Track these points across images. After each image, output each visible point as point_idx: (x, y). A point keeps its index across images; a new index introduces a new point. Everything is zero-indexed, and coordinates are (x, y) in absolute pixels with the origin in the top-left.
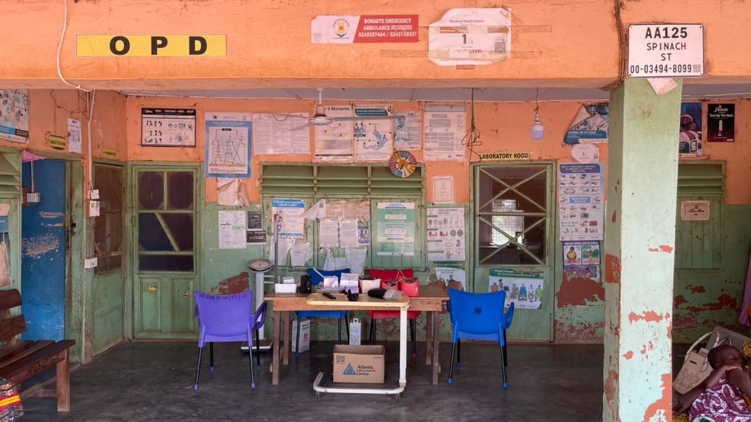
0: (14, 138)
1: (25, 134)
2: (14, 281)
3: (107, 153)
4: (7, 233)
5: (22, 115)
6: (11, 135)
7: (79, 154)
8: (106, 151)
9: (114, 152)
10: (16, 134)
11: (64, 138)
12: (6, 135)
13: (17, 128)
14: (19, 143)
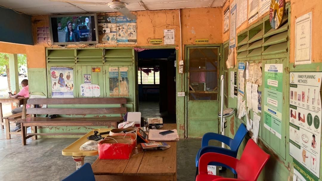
0: (128, 43)
1: (135, 41)
2: (131, 95)
3: (199, 41)
4: (127, 78)
5: (132, 34)
6: (127, 42)
7: (173, 45)
8: (197, 40)
9: (208, 40)
10: (129, 42)
11: (161, 39)
12: (123, 43)
13: (128, 39)
14: (131, 45)
